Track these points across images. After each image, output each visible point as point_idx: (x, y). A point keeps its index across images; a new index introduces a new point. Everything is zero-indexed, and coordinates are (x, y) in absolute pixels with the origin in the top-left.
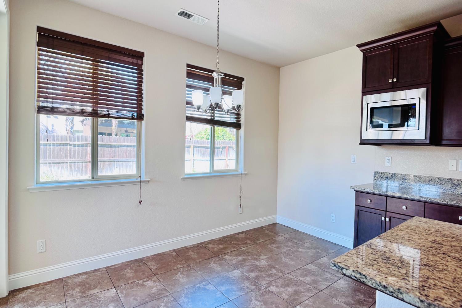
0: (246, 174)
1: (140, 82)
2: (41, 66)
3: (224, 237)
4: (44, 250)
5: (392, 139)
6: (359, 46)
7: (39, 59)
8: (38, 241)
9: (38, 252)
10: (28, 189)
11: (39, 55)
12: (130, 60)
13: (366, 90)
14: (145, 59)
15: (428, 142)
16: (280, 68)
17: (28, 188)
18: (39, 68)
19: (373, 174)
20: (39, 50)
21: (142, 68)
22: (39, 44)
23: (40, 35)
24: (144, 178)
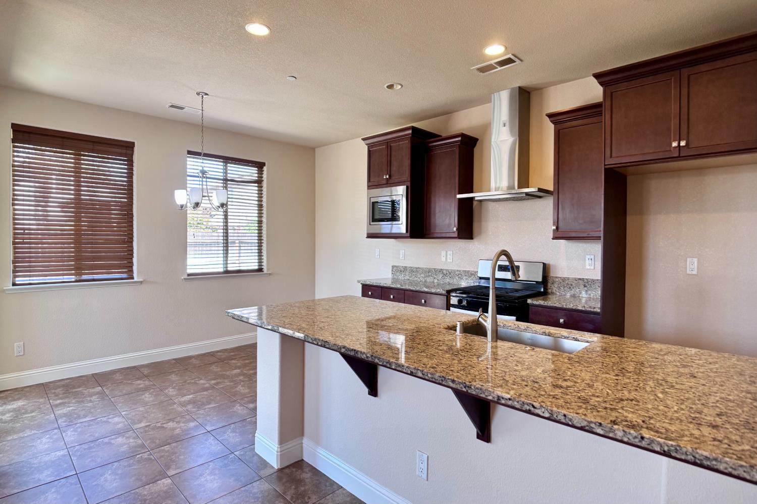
0: (270, 274)
1: (130, 175)
2: (16, 163)
3: (239, 347)
4: (22, 353)
5: (392, 232)
6: (364, 139)
7: (14, 156)
8: (15, 344)
9: (15, 355)
10: (4, 290)
11: (14, 151)
12: (119, 151)
13: (370, 184)
14: (136, 149)
15: (408, 235)
16: (316, 149)
17: (5, 288)
18: (13, 166)
19: (391, 268)
20: (14, 147)
21: (132, 158)
22: (14, 141)
23: (14, 131)
24: (136, 279)
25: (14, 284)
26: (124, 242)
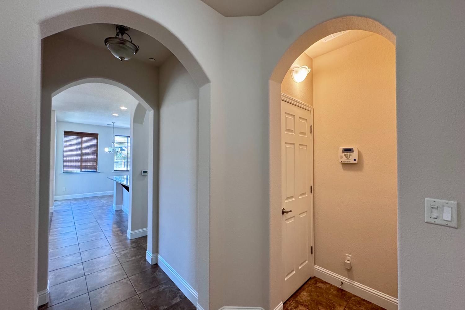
10: (61, 174)
11: (64, 138)
14: (99, 136)
21: (98, 139)
24: (98, 172)
25: (63, 172)
26: (95, 161)
